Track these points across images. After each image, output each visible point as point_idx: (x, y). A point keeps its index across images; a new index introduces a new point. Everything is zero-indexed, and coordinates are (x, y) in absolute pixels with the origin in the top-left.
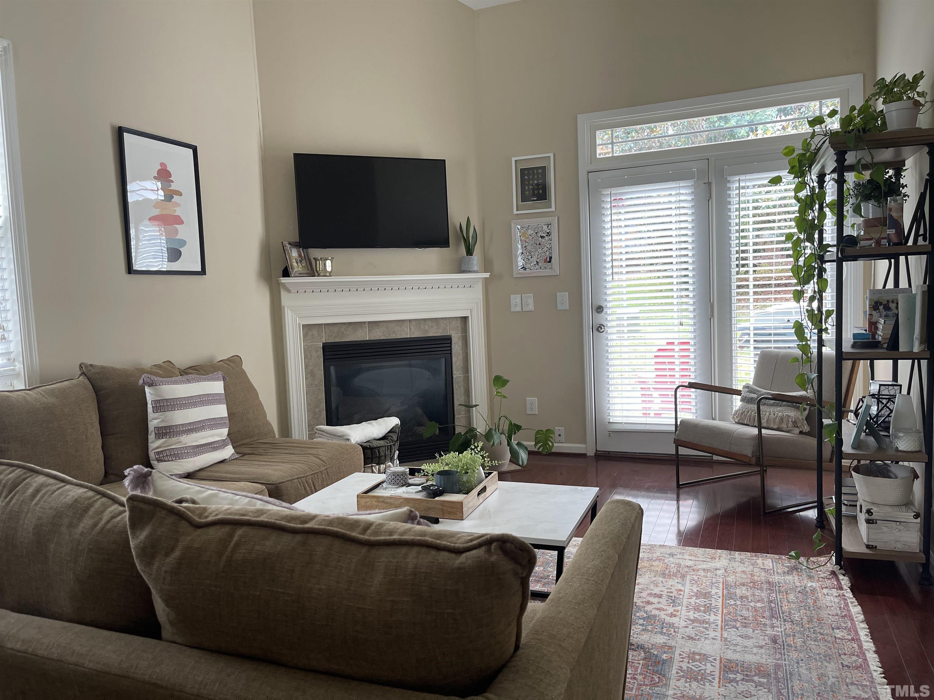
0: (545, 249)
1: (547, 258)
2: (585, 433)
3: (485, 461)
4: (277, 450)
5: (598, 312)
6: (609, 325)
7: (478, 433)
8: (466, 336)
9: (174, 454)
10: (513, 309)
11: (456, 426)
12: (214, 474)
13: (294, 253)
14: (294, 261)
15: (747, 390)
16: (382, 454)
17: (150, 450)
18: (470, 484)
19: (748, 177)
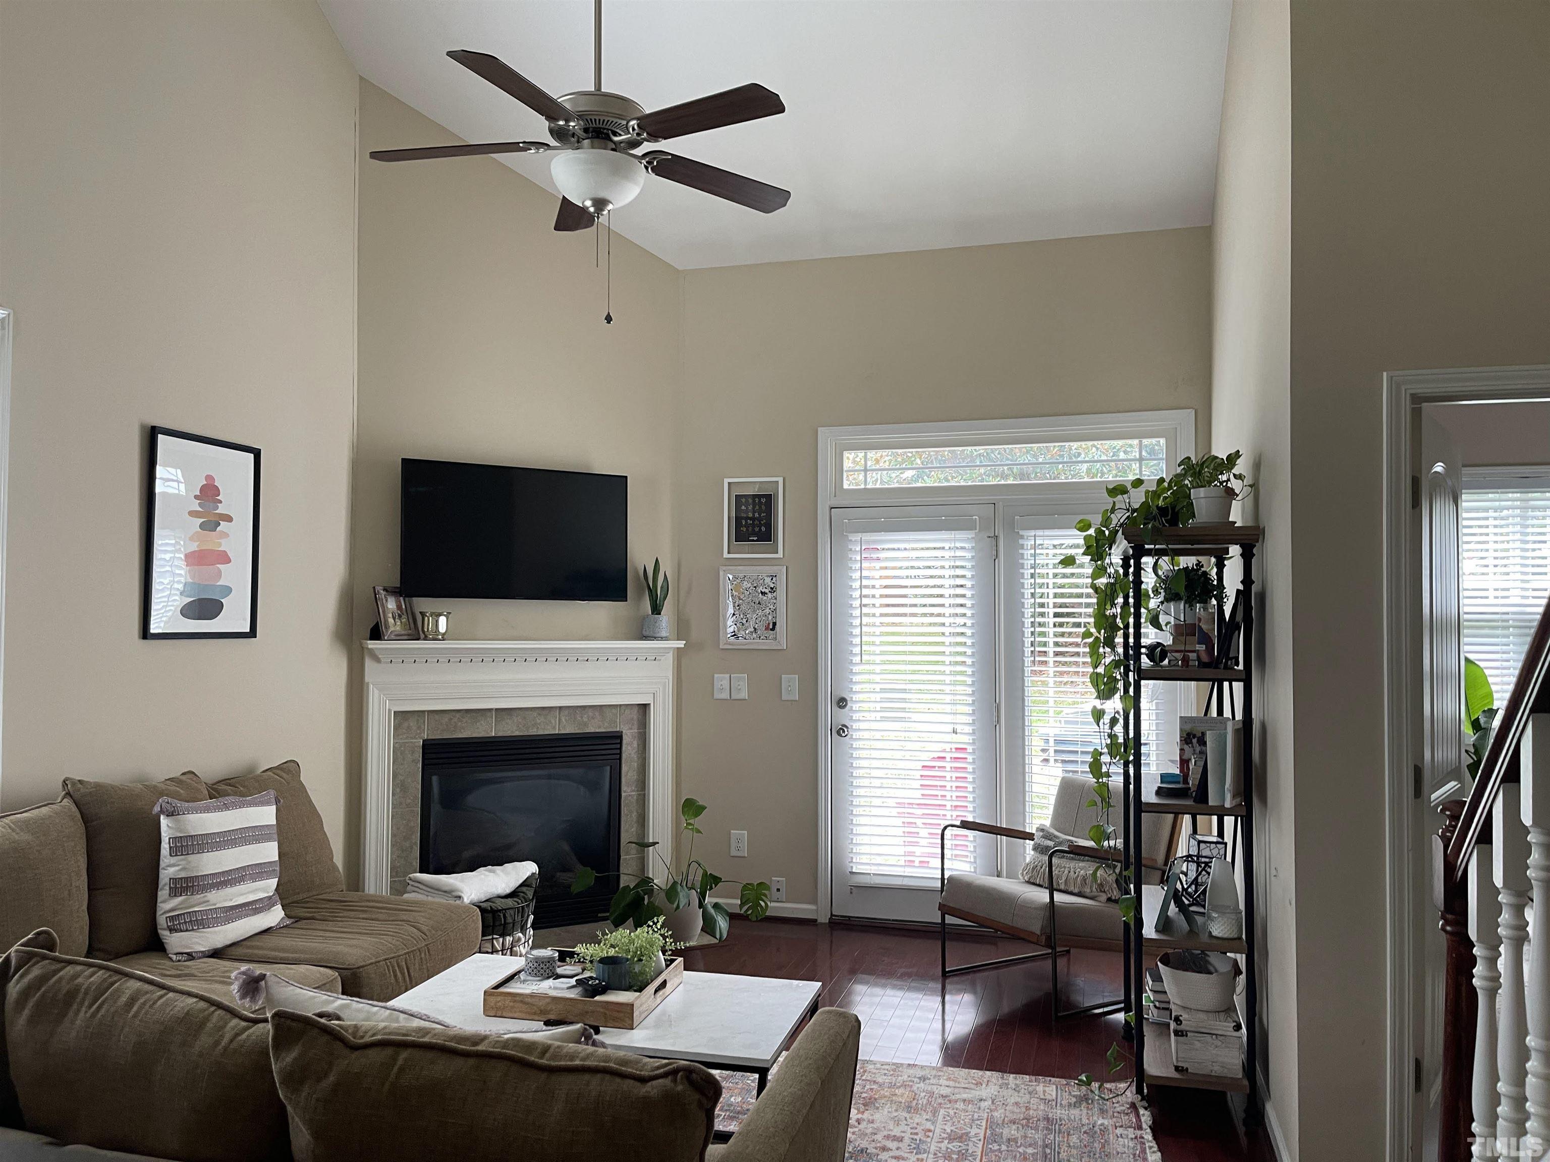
0: (767, 611)
1: (769, 624)
2: (816, 888)
3: (666, 942)
4: (352, 913)
5: (840, 707)
6: (854, 727)
7: (655, 887)
8: (645, 733)
9: (197, 920)
10: (717, 695)
11: (622, 877)
12: (256, 952)
13: (391, 604)
14: (390, 615)
15: (1041, 834)
16: (509, 920)
17: (159, 913)
18: (644, 976)
19: (1047, 532)
